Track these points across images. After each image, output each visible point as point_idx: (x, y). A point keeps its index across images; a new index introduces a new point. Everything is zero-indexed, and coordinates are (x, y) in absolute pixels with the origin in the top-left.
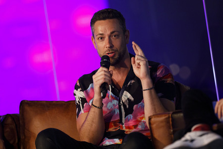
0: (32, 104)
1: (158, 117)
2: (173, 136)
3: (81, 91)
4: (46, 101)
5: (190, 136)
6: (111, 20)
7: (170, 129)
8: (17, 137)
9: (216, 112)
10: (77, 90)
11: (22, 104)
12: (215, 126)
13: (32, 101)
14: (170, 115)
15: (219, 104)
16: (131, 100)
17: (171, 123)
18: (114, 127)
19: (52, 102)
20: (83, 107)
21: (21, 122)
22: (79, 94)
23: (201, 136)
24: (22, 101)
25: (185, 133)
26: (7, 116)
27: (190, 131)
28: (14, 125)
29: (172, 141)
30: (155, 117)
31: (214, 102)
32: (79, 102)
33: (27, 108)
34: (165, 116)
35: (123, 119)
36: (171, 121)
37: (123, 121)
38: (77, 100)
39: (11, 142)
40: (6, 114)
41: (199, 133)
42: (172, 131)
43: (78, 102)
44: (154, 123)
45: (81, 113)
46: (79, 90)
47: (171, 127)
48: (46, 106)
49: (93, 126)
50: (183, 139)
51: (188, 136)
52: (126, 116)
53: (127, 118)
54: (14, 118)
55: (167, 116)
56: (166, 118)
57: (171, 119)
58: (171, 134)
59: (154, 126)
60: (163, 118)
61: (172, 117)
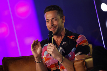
6: (53, 11)
14: (84, 60)
16: (64, 52)
17: (85, 64)
18: (55, 67)
30: (76, 62)
42: (86, 69)
47: (85, 67)
56: (82, 62)
57: (84, 62)
60: (80, 62)
61: (85, 61)
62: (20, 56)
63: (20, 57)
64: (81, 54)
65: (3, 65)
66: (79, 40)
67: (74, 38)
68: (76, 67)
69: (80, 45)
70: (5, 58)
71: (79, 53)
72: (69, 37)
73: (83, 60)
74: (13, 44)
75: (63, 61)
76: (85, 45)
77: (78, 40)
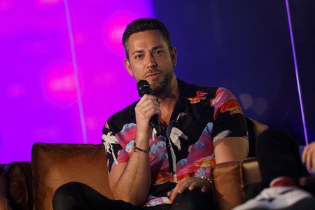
0: (48, 147)
1: (223, 167)
2: (244, 193)
3: (111, 135)
4: (69, 145)
5: (267, 193)
7: (240, 183)
8: (27, 194)
9: (303, 160)
10: (106, 134)
11: (36, 148)
12: (303, 181)
13: (49, 144)
14: (241, 165)
15: (308, 150)
17: (241, 175)
18: (162, 179)
19: (77, 145)
20: (116, 156)
21: (33, 172)
22: (109, 140)
23: (283, 193)
24: (35, 144)
25: (262, 189)
26: (14, 165)
27: (268, 186)
28: (24, 177)
29: (243, 201)
30: (219, 167)
31: (301, 147)
32: (110, 150)
33: (42, 154)
34: (234, 165)
35: (175, 166)
36: (241, 173)
37: (175, 169)
38: (107, 148)
39: (19, 201)
40: (12, 162)
41: (281, 189)
42: (243, 186)
43: (108, 151)
44: (218, 176)
45: (114, 164)
46: (109, 134)
47: (242, 181)
48: (69, 152)
49: (137, 178)
50: (259, 197)
51: (266, 193)
52: (177, 161)
53: (180, 164)
54: (24, 167)
55: (236, 166)
56: (235, 169)
57: (241, 170)
58: (241, 191)
59: (218, 180)
60: (230, 168)
61: (243, 168)
64: (229, 136)
70: (40, 144)
73: (239, 163)
76: (235, 112)
77: (217, 101)
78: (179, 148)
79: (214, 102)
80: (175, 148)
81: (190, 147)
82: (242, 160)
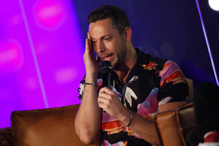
1: (164, 115)
7: (178, 127)
10: (83, 84)
14: (177, 112)
16: (134, 98)
17: (178, 120)
18: (117, 128)
24: (13, 112)
30: (160, 116)
34: (172, 113)
36: (178, 119)
42: (181, 129)
44: (160, 123)
47: (180, 125)
55: (173, 114)
56: (173, 116)
57: (178, 116)
58: (180, 133)
60: (169, 116)
61: (179, 114)
62: (47, 107)
63: (46, 109)
64: (171, 101)
65: (12, 127)
66: (166, 73)
67: (155, 68)
68: (160, 126)
69: (167, 82)
70: (17, 112)
71: (168, 99)
72: (144, 66)
73: (175, 111)
74: (31, 84)
75: (132, 122)
76: (177, 82)
78: (131, 105)
79: (162, 73)
80: (128, 104)
81: (139, 106)
82: (178, 109)
